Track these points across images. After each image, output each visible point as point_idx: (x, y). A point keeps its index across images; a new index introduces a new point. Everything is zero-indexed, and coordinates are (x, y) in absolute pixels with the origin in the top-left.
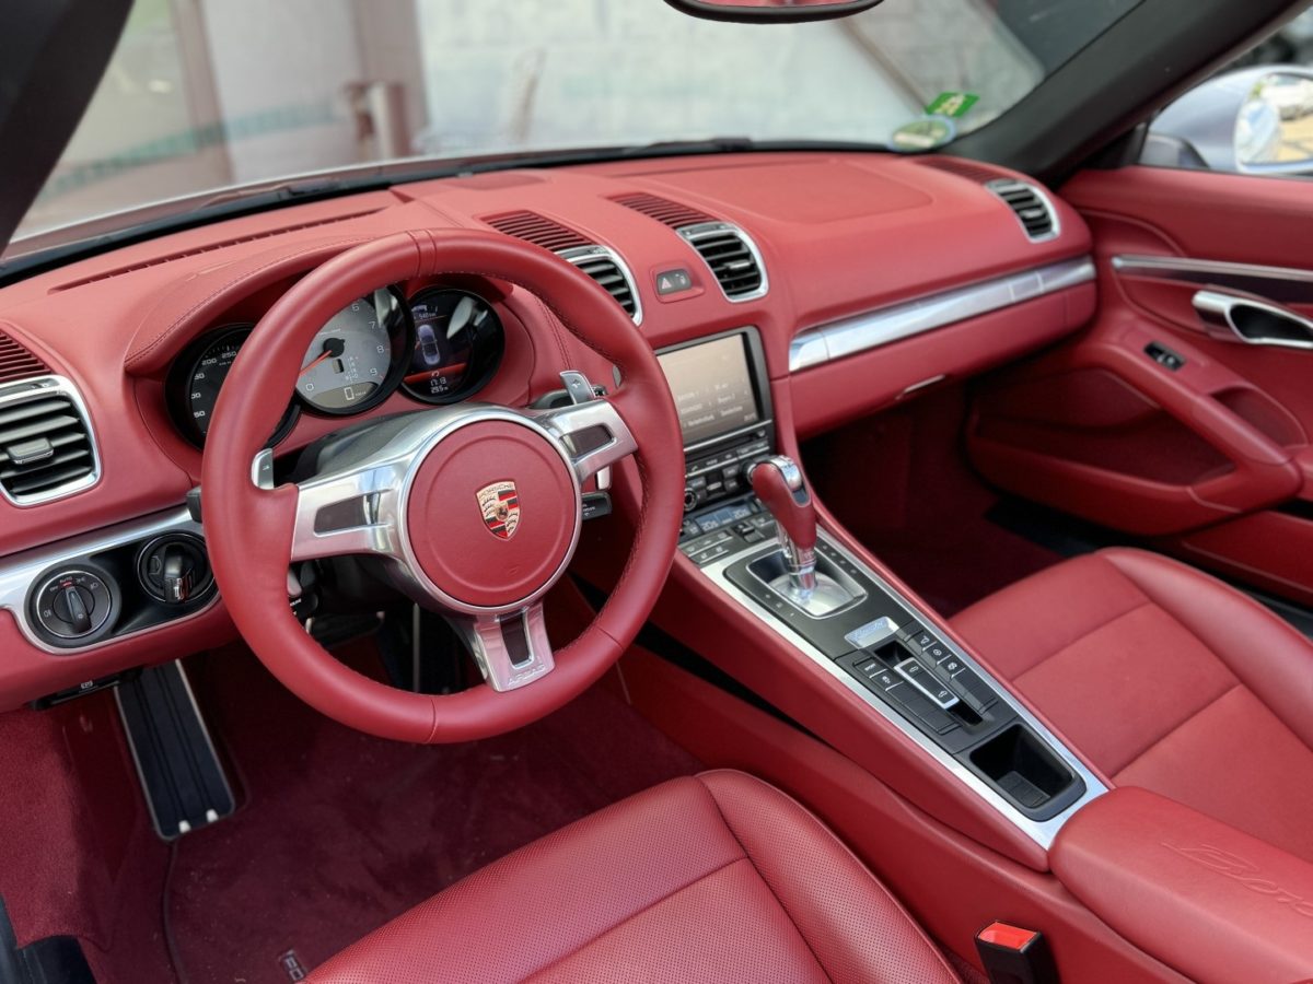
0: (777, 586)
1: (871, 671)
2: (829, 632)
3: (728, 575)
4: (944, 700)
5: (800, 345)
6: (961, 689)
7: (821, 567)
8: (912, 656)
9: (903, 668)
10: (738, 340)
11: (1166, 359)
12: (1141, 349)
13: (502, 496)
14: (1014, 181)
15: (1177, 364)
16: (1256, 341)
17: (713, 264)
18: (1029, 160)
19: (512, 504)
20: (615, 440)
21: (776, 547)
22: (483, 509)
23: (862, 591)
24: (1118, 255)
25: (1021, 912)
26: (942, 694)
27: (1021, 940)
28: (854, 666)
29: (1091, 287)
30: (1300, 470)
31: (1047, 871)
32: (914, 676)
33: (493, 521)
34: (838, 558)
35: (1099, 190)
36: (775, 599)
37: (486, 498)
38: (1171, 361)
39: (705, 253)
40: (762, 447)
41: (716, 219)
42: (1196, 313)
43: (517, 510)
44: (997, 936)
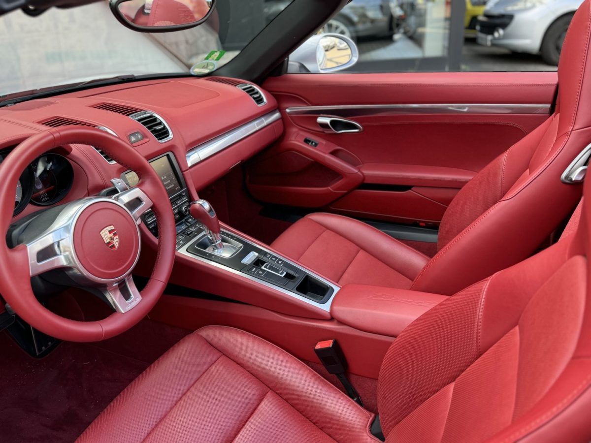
0: (209, 250)
1: (255, 271)
2: (235, 262)
3: (188, 250)
4: (282, 274)
5: (189, 156)
6: (286, 269)
7: (223, 240)
8: (265, 262)
9: (264, 267)
10: (165, 158)
11: (312, 143)
12: (303, 141)
13: (110, 232)
14: (246, 84)
15: (316, 145)
16: (340, 132)
17: (149, 128)
18: (248, 75)
19: (115, 235)
20: (144, 203)
21: (205, 235)
22: (104, 239)
23: (241, 245)
24: (287, 108)
25: (325, 335)
26: (280, 272)
27: (329, 344)
28: (248, 271)
29: (281, 120)
30: (363, 174)
31: (332, 318)
32: (269, 269)
33: (109, 243)
34: (228, 235)
35: (276, 84)
36: (211, 255)
37: (104, 234)
38: (314, 144)
39: (144, 124)
40: (185, 199)
41: (144, 110)
42: (319, 125)
43: (117, 237)
44: (321, 346)
